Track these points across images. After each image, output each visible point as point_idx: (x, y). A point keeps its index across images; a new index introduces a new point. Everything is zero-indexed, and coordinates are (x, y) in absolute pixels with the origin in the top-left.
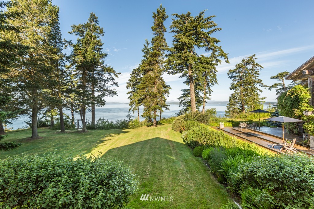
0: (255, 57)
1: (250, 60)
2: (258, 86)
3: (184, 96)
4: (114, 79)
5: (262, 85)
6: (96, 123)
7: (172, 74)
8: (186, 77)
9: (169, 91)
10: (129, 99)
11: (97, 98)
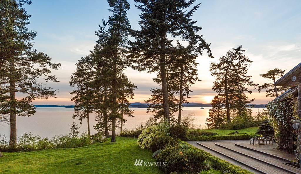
0: (242, 49)
1: (237, 53)
2: (246, 85)
3: (155, 99)
4: (48, 71)
5: (251, 84)
6: (18, 141)
7: (137, 70)
8: (157, 73)
9: (134, 91)
10: (74, 101)
11: (20, 102)
